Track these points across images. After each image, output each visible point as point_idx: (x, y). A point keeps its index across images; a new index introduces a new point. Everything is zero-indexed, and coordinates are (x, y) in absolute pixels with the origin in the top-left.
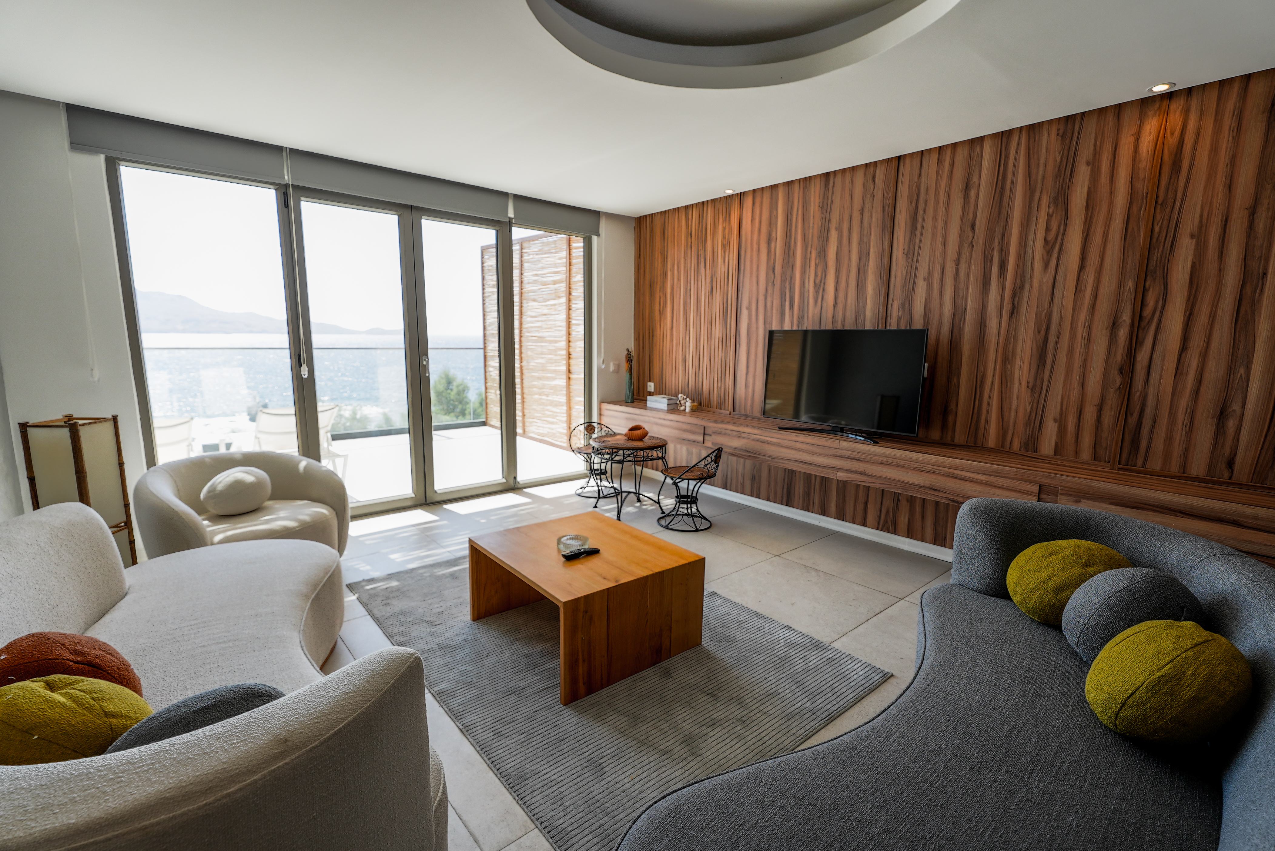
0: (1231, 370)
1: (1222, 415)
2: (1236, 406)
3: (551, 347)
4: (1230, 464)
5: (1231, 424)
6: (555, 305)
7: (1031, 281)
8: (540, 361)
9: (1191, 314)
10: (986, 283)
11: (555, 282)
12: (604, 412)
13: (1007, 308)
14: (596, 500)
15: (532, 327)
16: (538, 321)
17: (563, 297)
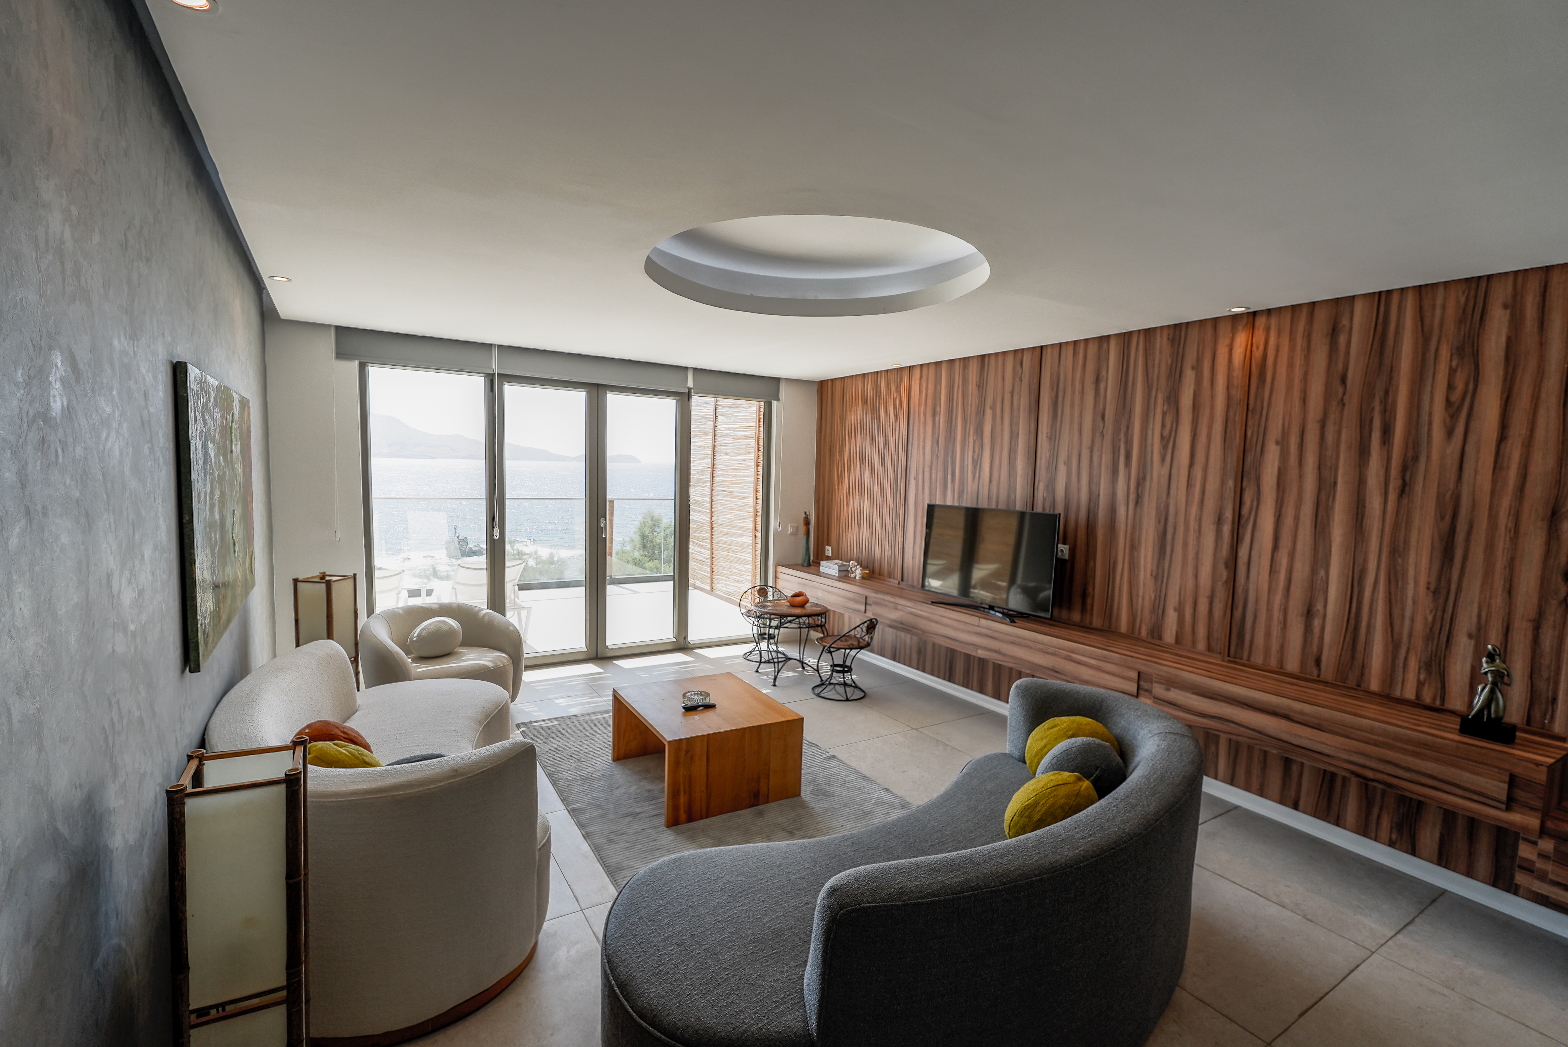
0: (1314, 571)
1: (1309, 613)
2: (1319, 607)
3: (740, 502)
4: (1318, 662)
5: (1317, 623)
6: (745, 460)
7: (1152, 473)
8: (729, 516)
9: (1279, 516)
10: (1115, 472)
11: (746, 438)
12: (780, 575)
13: (1133, 497)
14: (758, 664)
15: (723, 481)
16: (729, 475)
17: (752, 452)
